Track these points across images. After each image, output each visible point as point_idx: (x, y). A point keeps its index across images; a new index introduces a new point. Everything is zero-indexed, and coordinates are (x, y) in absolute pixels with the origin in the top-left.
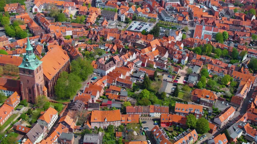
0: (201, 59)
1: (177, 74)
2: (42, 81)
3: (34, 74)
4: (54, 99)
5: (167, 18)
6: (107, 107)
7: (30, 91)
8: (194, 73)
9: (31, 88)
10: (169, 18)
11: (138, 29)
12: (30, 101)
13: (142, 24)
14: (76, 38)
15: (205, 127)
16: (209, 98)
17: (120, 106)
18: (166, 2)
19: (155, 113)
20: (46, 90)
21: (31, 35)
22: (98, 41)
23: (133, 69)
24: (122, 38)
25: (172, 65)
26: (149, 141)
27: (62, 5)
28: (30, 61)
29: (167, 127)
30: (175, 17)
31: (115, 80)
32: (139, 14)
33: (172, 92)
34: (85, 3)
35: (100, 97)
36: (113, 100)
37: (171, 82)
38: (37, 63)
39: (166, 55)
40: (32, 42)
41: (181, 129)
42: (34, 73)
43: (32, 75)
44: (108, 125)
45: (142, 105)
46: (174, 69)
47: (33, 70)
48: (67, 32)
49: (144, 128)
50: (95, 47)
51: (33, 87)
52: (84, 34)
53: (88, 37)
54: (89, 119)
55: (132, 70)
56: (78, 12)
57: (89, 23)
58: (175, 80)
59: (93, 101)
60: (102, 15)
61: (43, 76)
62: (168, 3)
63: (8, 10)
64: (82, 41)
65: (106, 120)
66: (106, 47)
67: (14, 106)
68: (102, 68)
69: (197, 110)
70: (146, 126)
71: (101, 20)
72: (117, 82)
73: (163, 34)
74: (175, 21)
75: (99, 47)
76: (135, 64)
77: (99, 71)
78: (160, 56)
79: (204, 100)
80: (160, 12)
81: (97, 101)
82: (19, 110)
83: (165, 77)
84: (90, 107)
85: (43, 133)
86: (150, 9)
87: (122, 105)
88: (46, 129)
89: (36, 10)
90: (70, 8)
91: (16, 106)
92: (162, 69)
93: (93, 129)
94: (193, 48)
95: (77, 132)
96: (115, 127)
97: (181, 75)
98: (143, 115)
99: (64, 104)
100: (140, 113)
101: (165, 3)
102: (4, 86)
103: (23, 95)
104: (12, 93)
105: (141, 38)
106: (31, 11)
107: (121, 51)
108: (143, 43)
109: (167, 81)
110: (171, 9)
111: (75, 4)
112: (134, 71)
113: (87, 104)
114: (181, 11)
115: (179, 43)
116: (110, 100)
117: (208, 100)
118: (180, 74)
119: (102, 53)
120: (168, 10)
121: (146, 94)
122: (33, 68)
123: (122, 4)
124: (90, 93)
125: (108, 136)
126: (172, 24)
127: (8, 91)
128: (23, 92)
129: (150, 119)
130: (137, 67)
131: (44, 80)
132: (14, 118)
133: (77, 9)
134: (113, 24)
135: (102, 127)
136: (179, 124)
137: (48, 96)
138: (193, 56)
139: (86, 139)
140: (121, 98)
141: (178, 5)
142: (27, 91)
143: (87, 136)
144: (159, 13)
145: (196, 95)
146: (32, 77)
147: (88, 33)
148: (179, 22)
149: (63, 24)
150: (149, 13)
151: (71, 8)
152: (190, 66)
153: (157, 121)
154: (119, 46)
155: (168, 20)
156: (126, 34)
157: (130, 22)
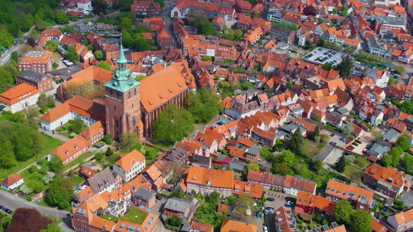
0: (406, 121)
1: (356, 137)
2: (136, 112)
3: (123, 99)
4: (150, 142)
5: (375, 48)
6: (222, 167)
7: (117, 122)
8: (386, 140)
9: (118, 118)
10: (377, 49)
11: (321, 61)
12: (116, 138)
13: (330, 53)
14: (218, 61)
15: (363, 226)
16: (392, 183)
17: (242, 169)
18: (382, 23)
19: (292, 189)
20: (141, 125)
21: (156, 48)
22: (249, 69)
23: (286, 119)
24: (288, 70)
25: (355, 122)
26: (266, 228)
27: (216, 10)
28: (120, 79)
29: (304, 213)
30: (388, 49)
31: (249, 130)
32: (331, 38)
33: (336, 164)
34: (251, 11)
35: (219, 151)
36: (236, 158)
37: (342, 149)
38: (130, 83)
39: (349, 106)
40: (153, 58)
41: (325, 221)
42: (123, 97)
43: (120, 100)
44: (212, 191)
45: (278, 173)
46: (353, 128)
47: (123, 93)
48: (208, 50)
49: (267, 208)
50: (242, 78)
51: (121, 118)
52: (232, 58)
53: (236, 62)
54: (185, 176)
55: (283, 120)
56: (236, 25)
57: (247, 42)
58: (350, 147)
59: (204, 154)
60: (271, 33)
61: (139, 104)
62: (386, 26)
63: (136, 10)
64: (226, 67)
65: (209, 184)
66: (257, 80)
67: (93, 141)
68: (237, 109)
69: (363, 198)
70: (271, 205)
71: (266, 39)
72: (253, 133)
73: (358, 72)
74: (387, 55)
75: (248, 79)
76: (291, 111)
77: (233, 113)
78: (337, 106)
79: (383, 185)
80: (367, 39)
81: (211, 155)
82: (98, 147)
83: (336, 139)
84: (196, 161)
85: (114, 184)
86: (351, 32)
87: (246, 167)
88: (121, 179)
89: (176, 14)
90: (226, 17)
91: (95, 142)
92: (334, 126)
93: (189, 194)
94: (401, 102)
95: (164, 193)
96: (223, 196)
97: (364, 141)
98: (273, 189)
99: (161, 150)
100: (268, 183)
101: (380, 25)
102: (87, 112)
103: (108, 127)
104: (93, 122)
105: (319, 73)
106: (169, 16)
107: (278, 88)
108: (319, 82)
109: (337, 145)
110: (388, 36)
111: (234, 11)
112: (287, 122)
113: (191, 155)
114: (402, 40)
115: (378, 90)
116: (230, 156)
117: (389, 187)
118: (363, 139)
119: (248, 88)
120: (382, 37)
121: (288, 158)
122: (123, 89)
123: (308, 19)
124: (202, 141)
125: (206, 207)
126: (380, 59)
127: (91, 120)
128: (108, 123)
129: (283, 197)
130: (292, 116)
131: (140, 111)
132: (87, 157)
133: (237, 19)
134: (284, 48)
135: (203, 193)
136: (324, 213)
137: (144, 136)
138: (394, 114)
139: (170, 203)
140: (248, 157)
141: (402, 31)
142: (114, 123)
143: (173, 200)
144: (365, 40)
145: (372, 174)
146: (120, 102)
147: (238, 56)
148: (394, 58)
149: (206, 38)
150: (349, 37)
151: (228, 17)
152: (384, 129)
153: (292, 201)
154: (277, 81)
155: (377, 52)
156: (297, 64)
157: (311, 47)
